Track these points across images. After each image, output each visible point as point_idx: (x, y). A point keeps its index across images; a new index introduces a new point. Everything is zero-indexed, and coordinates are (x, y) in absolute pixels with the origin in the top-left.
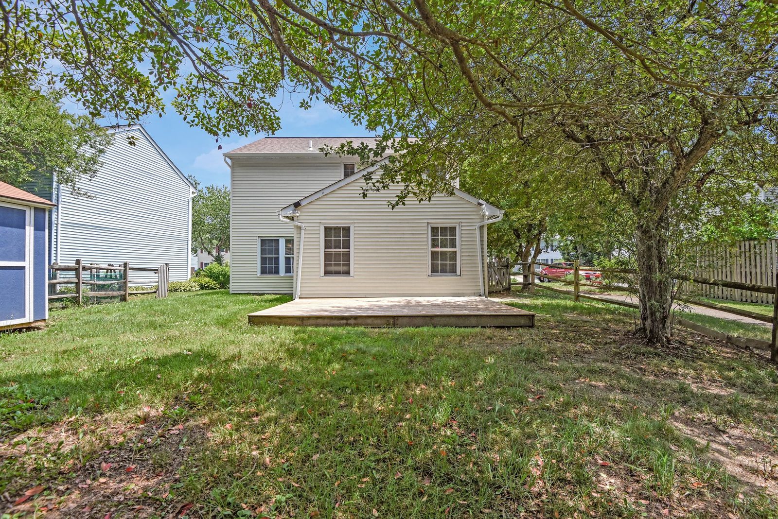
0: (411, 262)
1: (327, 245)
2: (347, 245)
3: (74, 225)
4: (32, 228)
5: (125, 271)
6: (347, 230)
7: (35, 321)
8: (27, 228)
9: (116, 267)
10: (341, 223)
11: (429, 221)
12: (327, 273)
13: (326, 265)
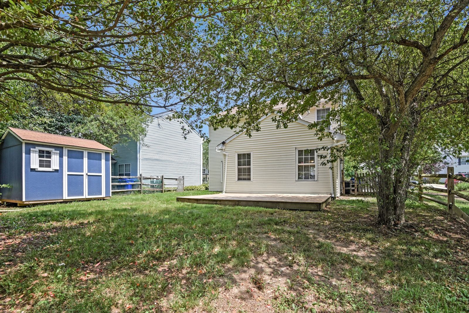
0: (285, 173)
1: (239, 164)
2: (249, 164)
3: (147, 159)
4: (104, 160)
5: (162, 179)
6: (249, 155)
7: (106, 197)
8: (102, 160)
9: (159, 178)
10: (246, 151)
11: (296, 147)
12: (239, 179)
13: (239, 175)
